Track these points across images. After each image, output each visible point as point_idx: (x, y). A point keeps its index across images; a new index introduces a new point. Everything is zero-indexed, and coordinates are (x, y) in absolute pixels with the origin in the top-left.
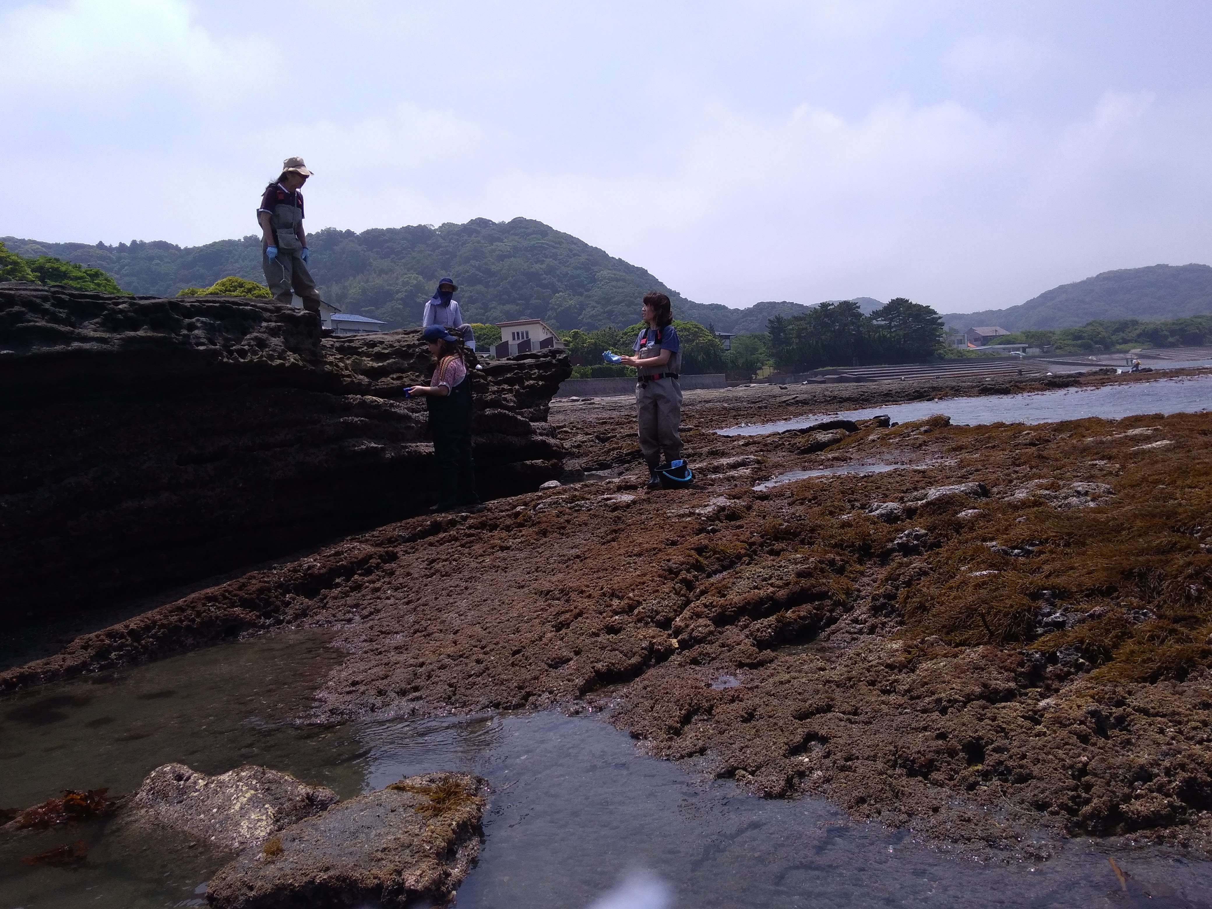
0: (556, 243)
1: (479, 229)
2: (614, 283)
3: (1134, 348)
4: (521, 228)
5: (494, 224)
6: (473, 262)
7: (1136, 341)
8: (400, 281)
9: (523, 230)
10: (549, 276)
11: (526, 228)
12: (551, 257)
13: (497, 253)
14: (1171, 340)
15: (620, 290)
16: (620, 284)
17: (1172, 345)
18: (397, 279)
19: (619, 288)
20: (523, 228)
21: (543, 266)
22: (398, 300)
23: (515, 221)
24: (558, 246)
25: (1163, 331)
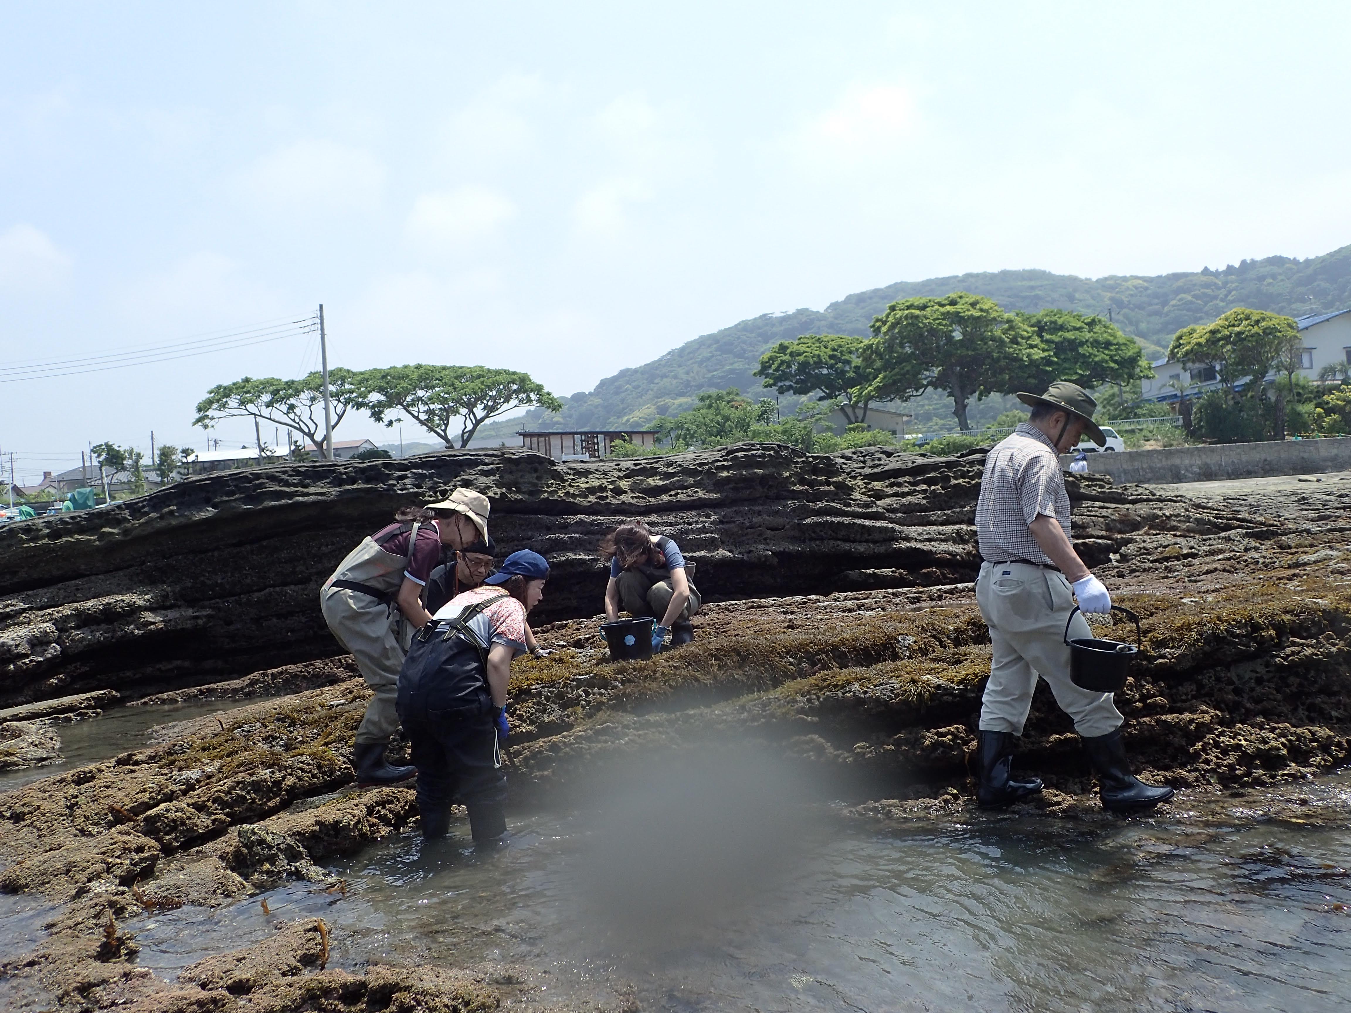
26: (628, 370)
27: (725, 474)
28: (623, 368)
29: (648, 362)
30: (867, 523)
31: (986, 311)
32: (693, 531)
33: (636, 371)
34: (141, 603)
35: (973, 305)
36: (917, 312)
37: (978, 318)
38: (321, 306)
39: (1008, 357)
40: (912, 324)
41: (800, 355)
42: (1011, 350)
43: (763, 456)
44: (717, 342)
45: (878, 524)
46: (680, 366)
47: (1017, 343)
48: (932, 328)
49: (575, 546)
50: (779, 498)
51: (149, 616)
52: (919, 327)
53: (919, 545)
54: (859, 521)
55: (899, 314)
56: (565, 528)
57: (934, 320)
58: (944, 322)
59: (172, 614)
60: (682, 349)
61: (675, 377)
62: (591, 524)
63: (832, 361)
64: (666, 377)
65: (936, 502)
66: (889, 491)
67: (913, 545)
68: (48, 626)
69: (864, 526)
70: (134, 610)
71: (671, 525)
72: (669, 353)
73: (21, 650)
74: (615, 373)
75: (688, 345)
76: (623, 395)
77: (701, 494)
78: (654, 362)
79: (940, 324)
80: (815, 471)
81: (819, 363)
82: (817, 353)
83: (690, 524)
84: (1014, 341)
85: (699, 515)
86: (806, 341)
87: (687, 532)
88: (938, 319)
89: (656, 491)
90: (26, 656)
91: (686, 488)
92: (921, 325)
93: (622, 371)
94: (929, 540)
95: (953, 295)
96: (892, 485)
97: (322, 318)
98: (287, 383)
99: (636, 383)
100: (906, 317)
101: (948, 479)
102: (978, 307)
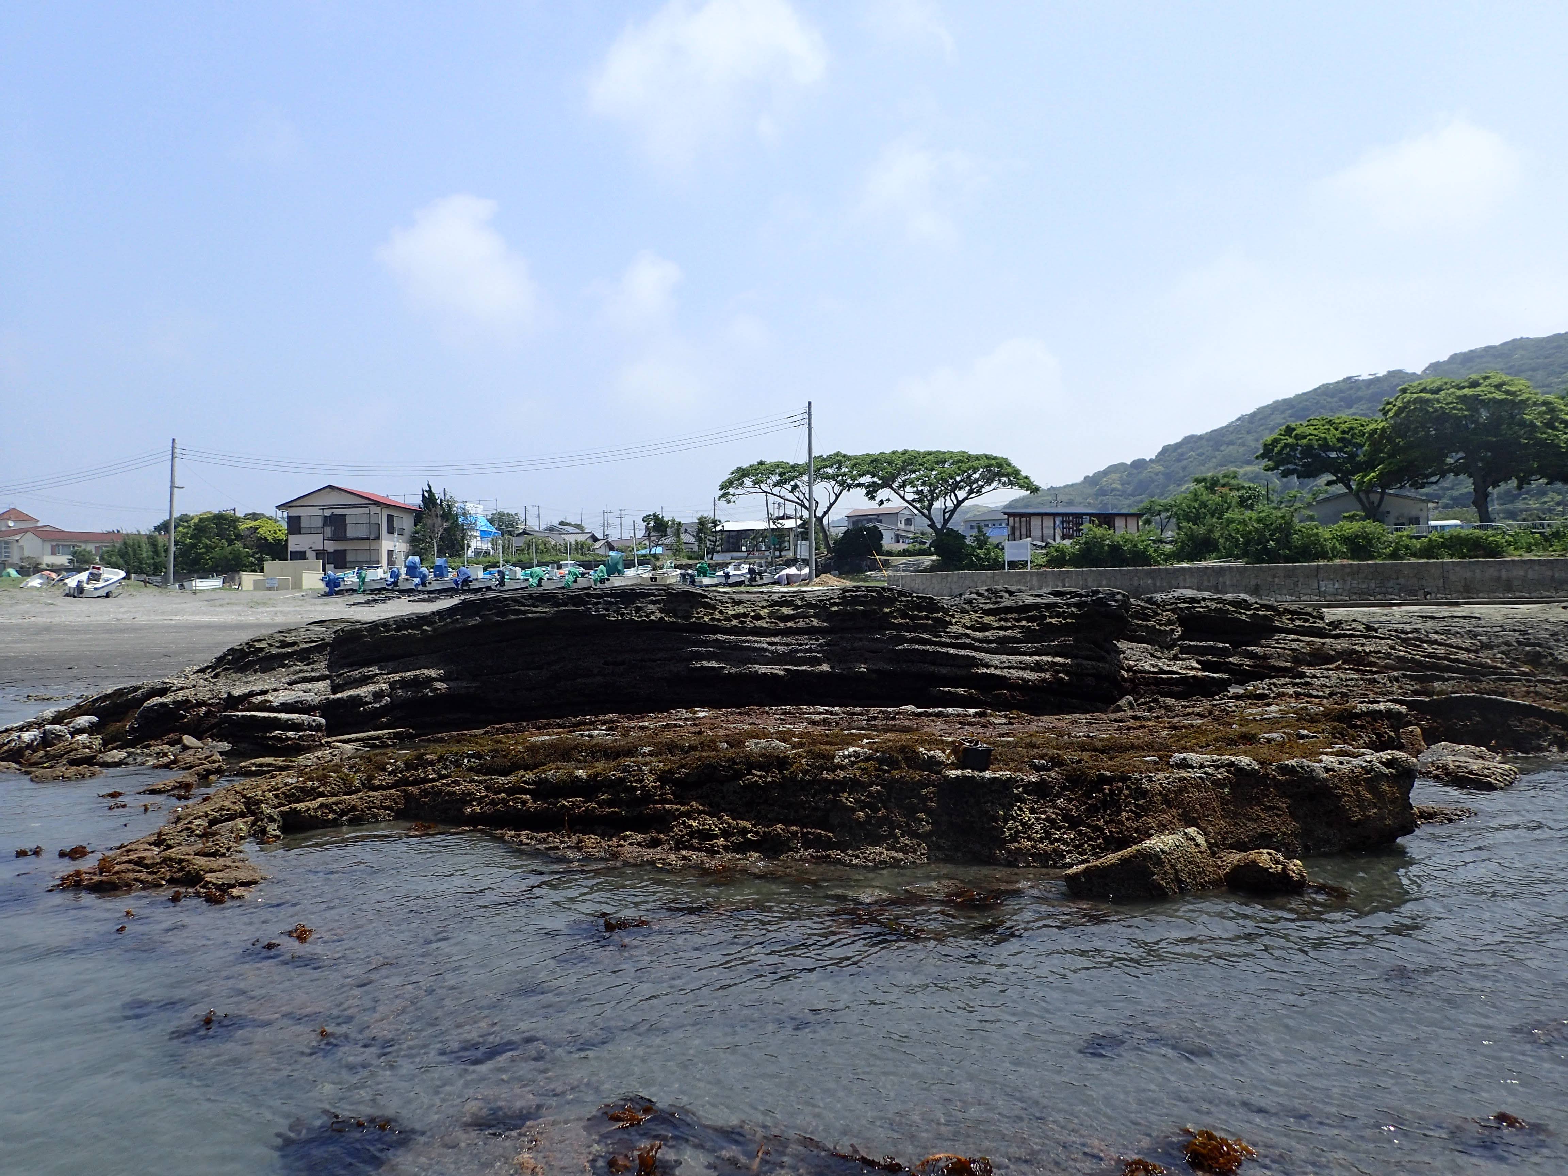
26: (1192, 436)
27: (835, 609)
28: (1188, 434)
29: (1215, 428)
30: (952, 651)
31: (1514, 394)
32: (801, 651)
33: (1200, 438)
34: (434, 676)
35: (1498, 387)
36: (1428, 396)
37: (1502, 400)
38: (810, 403)
39: (1542, 443)
40: (1421, 410)
41: (1305, 437)
42: (1545, 436)
43: (866, 596)
44: (1293, 407)
45: (962, 652)
46: (1248, 433)
47: (1555, 428)
48: (1444, 413)
49: (709, 657)
50: (881, 628)
51: (439, 685)
52: (1428, 412)
53: (998, 672)
54: (944, 650)
55: (1408, 396)
56: (705, 643)
57: (1448, 404)
58: (1459, 406)
59: (452, 684)
60: (1253, 415)
61: (1243, 444)
62: (724, 641)
63: (1341, 445)
64: (1233, 444)
65: (1029, 636)
66: (996, 625)
67: (992, 671)
68: (385, 686)
69: (947, 654)
70: (430, 680)
71: (787, 645)
72: (1239, 419)
73: (367, 699)
74: (1179, 439)
75: (1260, 410)
76: (1185, 462)
77: (815, 622)
78: (1222, 429)
79: (1454, 408)
80: (919, 608)
81: (1326, 446)
82: (1323, 435)
83: (801, 645)
84: (1550, 425)
85: (810, 639)
86: (1315, 422)
87: (797, 651)
88: (1452, 403)
89: (786, 618)
90: (370, 703)
91: (807, 617)
92: (1431, 409)
93: (1186, 438)
94: (1009, 668)
95: (1474, 376)
96: (1000, 620)
97: (810, 414)
98: (792, 467)
99: (1200, 451)
100: (1415, 401)
101: (1045, 617)
102: (1504, 388)
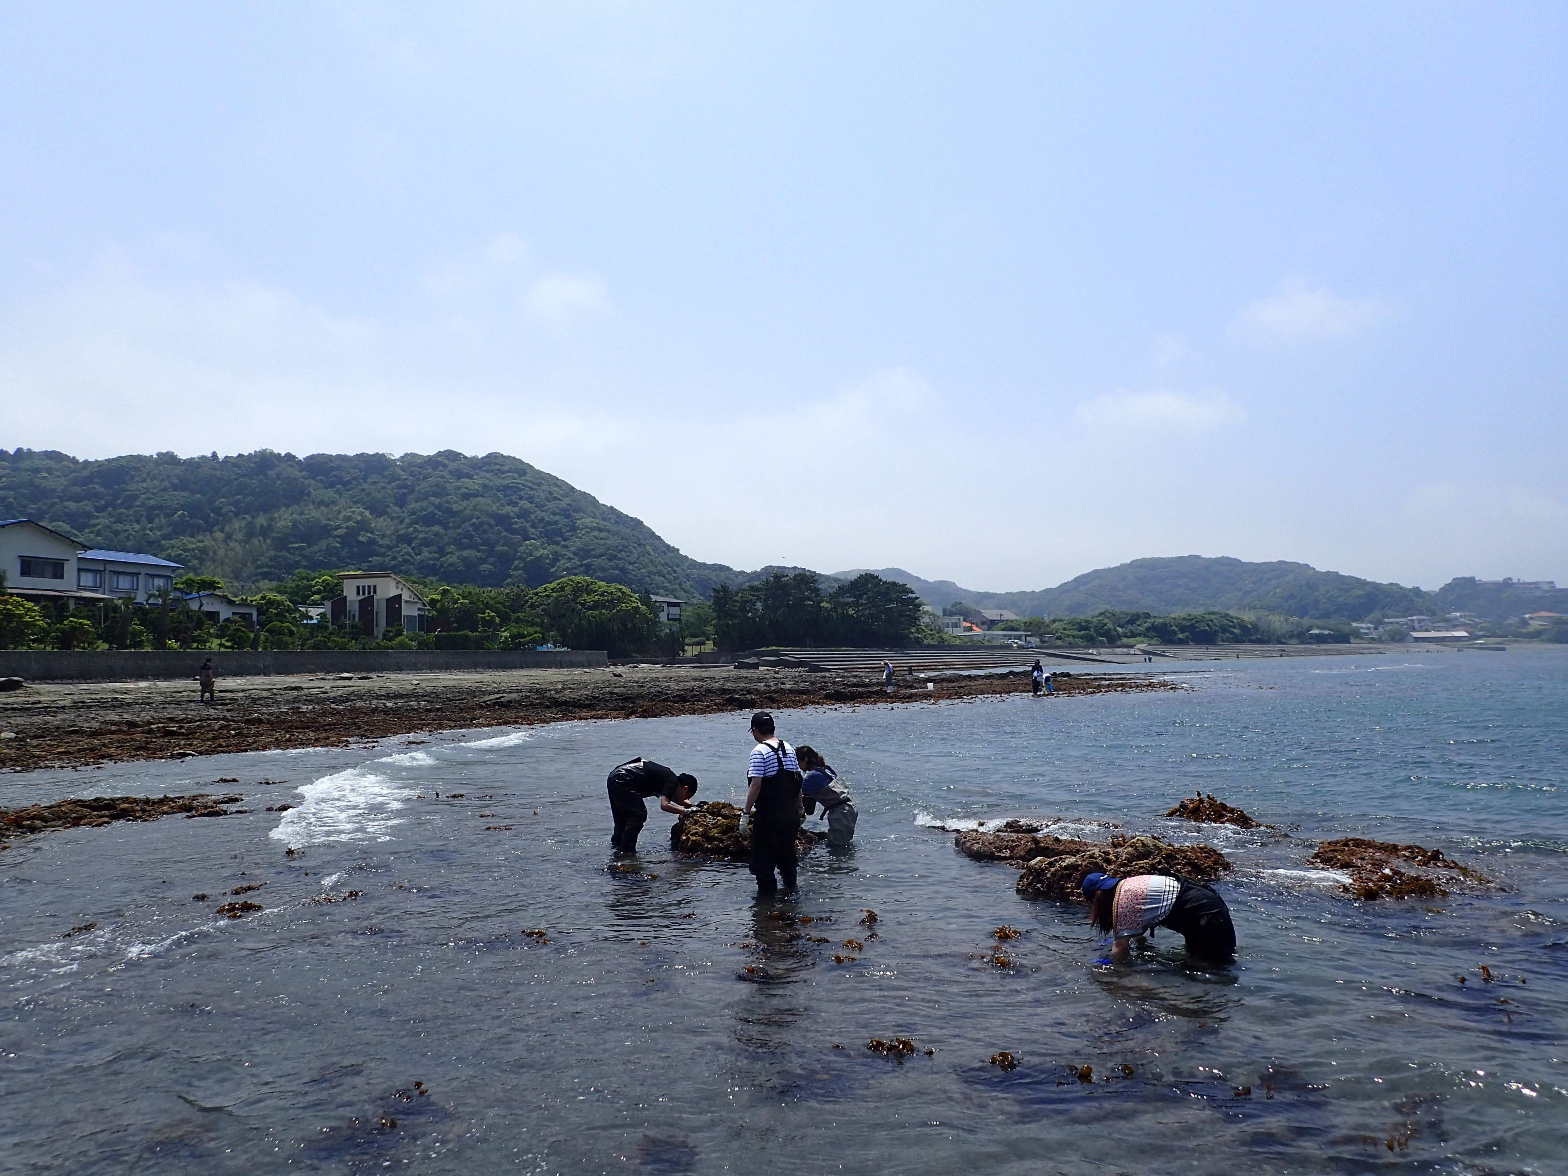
0: (534, 484)
1: (447, 462)
2: (596, 533)
3: (1142, 642)
4: (496, 464)
5: (465, 457)
6: (432, 499)
7: (1145, 636)
8: (341, 516)
9: (498, 467)
10: (522, 520)
11: (502, 465)
12: (526, 499)
13: (463, 490)
14: (1181, 636)
15: (602, 542)
16: (604, 534)
17: (1181, 642)
18: (339, 513)
19: (601, 539)
20: (498, 464)
21: (516, 509)
22: (336, 536)
23: (489, 456)
24: (536, 487)
25: (1171, 626)
